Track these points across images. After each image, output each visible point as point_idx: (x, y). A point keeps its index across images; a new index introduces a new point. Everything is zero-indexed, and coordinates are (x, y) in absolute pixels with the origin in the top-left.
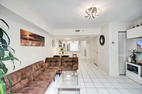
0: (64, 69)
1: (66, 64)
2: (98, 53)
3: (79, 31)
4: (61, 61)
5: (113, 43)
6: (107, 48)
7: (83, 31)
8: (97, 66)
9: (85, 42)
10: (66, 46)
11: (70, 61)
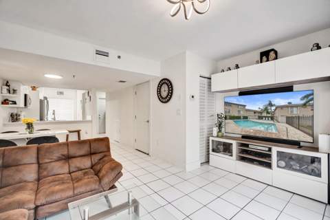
0: (62, 190)
1: (61, 169)
2: (151, 121)
3: (106, 55)
4: (34, 160)
5: (193, 97)
6: (179, 110)
7: (119, 57)
8: (146, 155)
9: (103, 95)
10: (34, 105)
11: (82, 152)
